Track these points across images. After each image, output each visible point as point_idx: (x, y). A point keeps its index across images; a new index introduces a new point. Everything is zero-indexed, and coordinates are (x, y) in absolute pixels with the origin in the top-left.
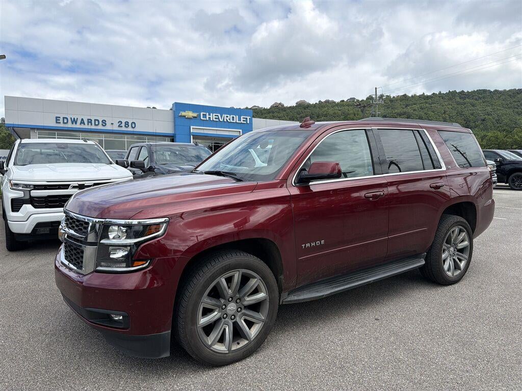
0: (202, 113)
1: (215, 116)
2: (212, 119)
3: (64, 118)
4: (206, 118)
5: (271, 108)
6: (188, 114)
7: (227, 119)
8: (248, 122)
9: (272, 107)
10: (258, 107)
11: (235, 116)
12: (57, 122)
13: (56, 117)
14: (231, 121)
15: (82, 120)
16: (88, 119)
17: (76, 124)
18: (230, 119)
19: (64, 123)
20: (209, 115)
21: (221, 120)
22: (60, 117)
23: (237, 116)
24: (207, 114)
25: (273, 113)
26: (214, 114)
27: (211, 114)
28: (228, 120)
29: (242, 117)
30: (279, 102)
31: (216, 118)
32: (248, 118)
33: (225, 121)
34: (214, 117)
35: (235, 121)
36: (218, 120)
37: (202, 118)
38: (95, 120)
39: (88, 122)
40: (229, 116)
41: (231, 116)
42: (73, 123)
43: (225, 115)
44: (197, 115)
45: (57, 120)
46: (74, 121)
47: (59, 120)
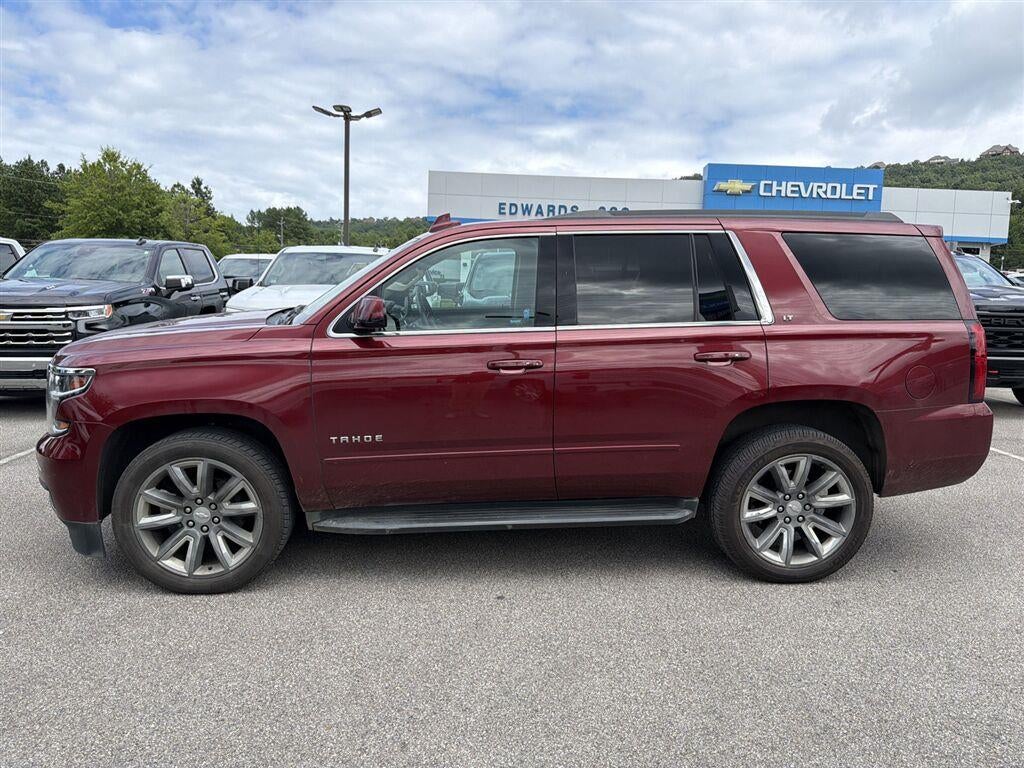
0: (762, 183)
1: (792, 186)
2: (783, 194)
3: (511, 205)
4: (771, 192)
5: (979, 160)
6: (732, 185)
7: (820, 191)
8: (870, 197)
9: (984, 157)
10: (946, 158)
11: (838, 186)
12: (500, 213)
13: (501, 204)
14: (829, 195)
15: (540, 207)
16: (549, 206)
17: (529, 214)
18: (825, 192)
19: (511, 214)
20: (780, 185)
21: (804, 195)
22: (505, 204)
23: (844, 186)
24: (775, 183)
25: (985, 169)
26: (790, 184)
27: (784, 183)
28: (823, 196)
29: (856, 187)
30: (1004, 144)
31: (793, 192)
32: (871, 187)
33: (815, 195)
34: (790, 189)
35: (837, 196)
36: (797, 195)
37: (762, 193)
38: (560, 207)
39: (549, 211)
40: (824, 185)
41: (830, 185)
42: (524, 214)
43: (816, 185)
44: (753, 187)
45: (500, 208)
46: (527, 210)
47: (504, 209)
